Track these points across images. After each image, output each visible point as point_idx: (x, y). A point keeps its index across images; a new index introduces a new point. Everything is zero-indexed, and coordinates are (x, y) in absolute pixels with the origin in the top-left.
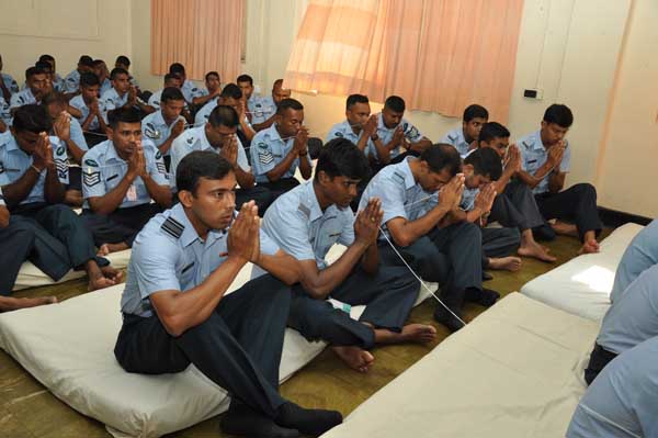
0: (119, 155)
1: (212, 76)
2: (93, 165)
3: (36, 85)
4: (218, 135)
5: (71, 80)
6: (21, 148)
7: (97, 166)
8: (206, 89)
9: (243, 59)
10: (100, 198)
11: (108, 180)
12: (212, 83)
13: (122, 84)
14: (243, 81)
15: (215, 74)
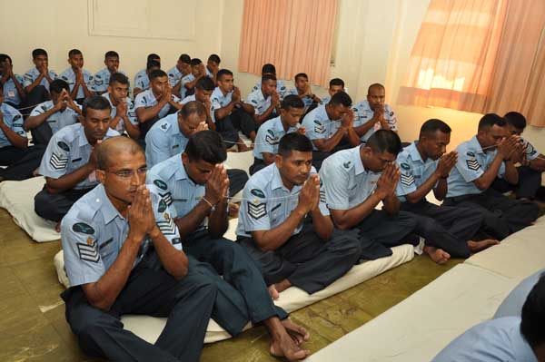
0: (285, 185)
1: (302, 78)
2: (260, 196)
3: (159, 87)
4: (378, 161)
5: (171, 75)
6: (189, 177)
7: (263, 196)
8: (295, 88)
9: (332, 63)
10: (266, 231)
11: (273, 210)
12: (301, 84)
13: (227, 84)
14: (335, 84)
15: (305, 76)
